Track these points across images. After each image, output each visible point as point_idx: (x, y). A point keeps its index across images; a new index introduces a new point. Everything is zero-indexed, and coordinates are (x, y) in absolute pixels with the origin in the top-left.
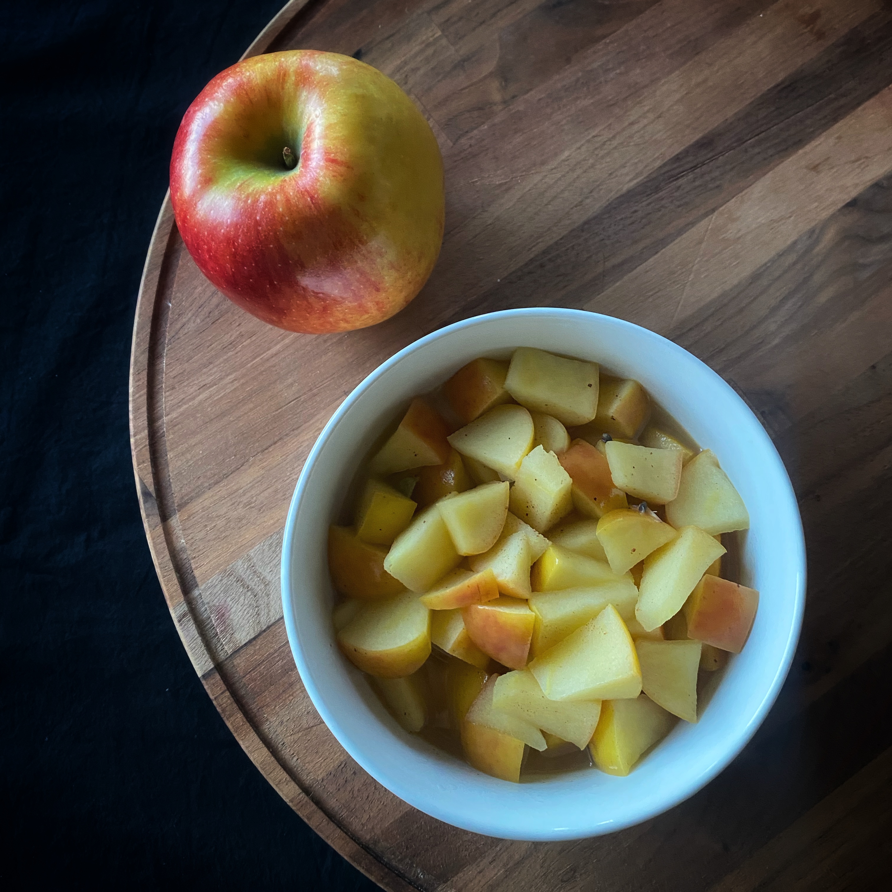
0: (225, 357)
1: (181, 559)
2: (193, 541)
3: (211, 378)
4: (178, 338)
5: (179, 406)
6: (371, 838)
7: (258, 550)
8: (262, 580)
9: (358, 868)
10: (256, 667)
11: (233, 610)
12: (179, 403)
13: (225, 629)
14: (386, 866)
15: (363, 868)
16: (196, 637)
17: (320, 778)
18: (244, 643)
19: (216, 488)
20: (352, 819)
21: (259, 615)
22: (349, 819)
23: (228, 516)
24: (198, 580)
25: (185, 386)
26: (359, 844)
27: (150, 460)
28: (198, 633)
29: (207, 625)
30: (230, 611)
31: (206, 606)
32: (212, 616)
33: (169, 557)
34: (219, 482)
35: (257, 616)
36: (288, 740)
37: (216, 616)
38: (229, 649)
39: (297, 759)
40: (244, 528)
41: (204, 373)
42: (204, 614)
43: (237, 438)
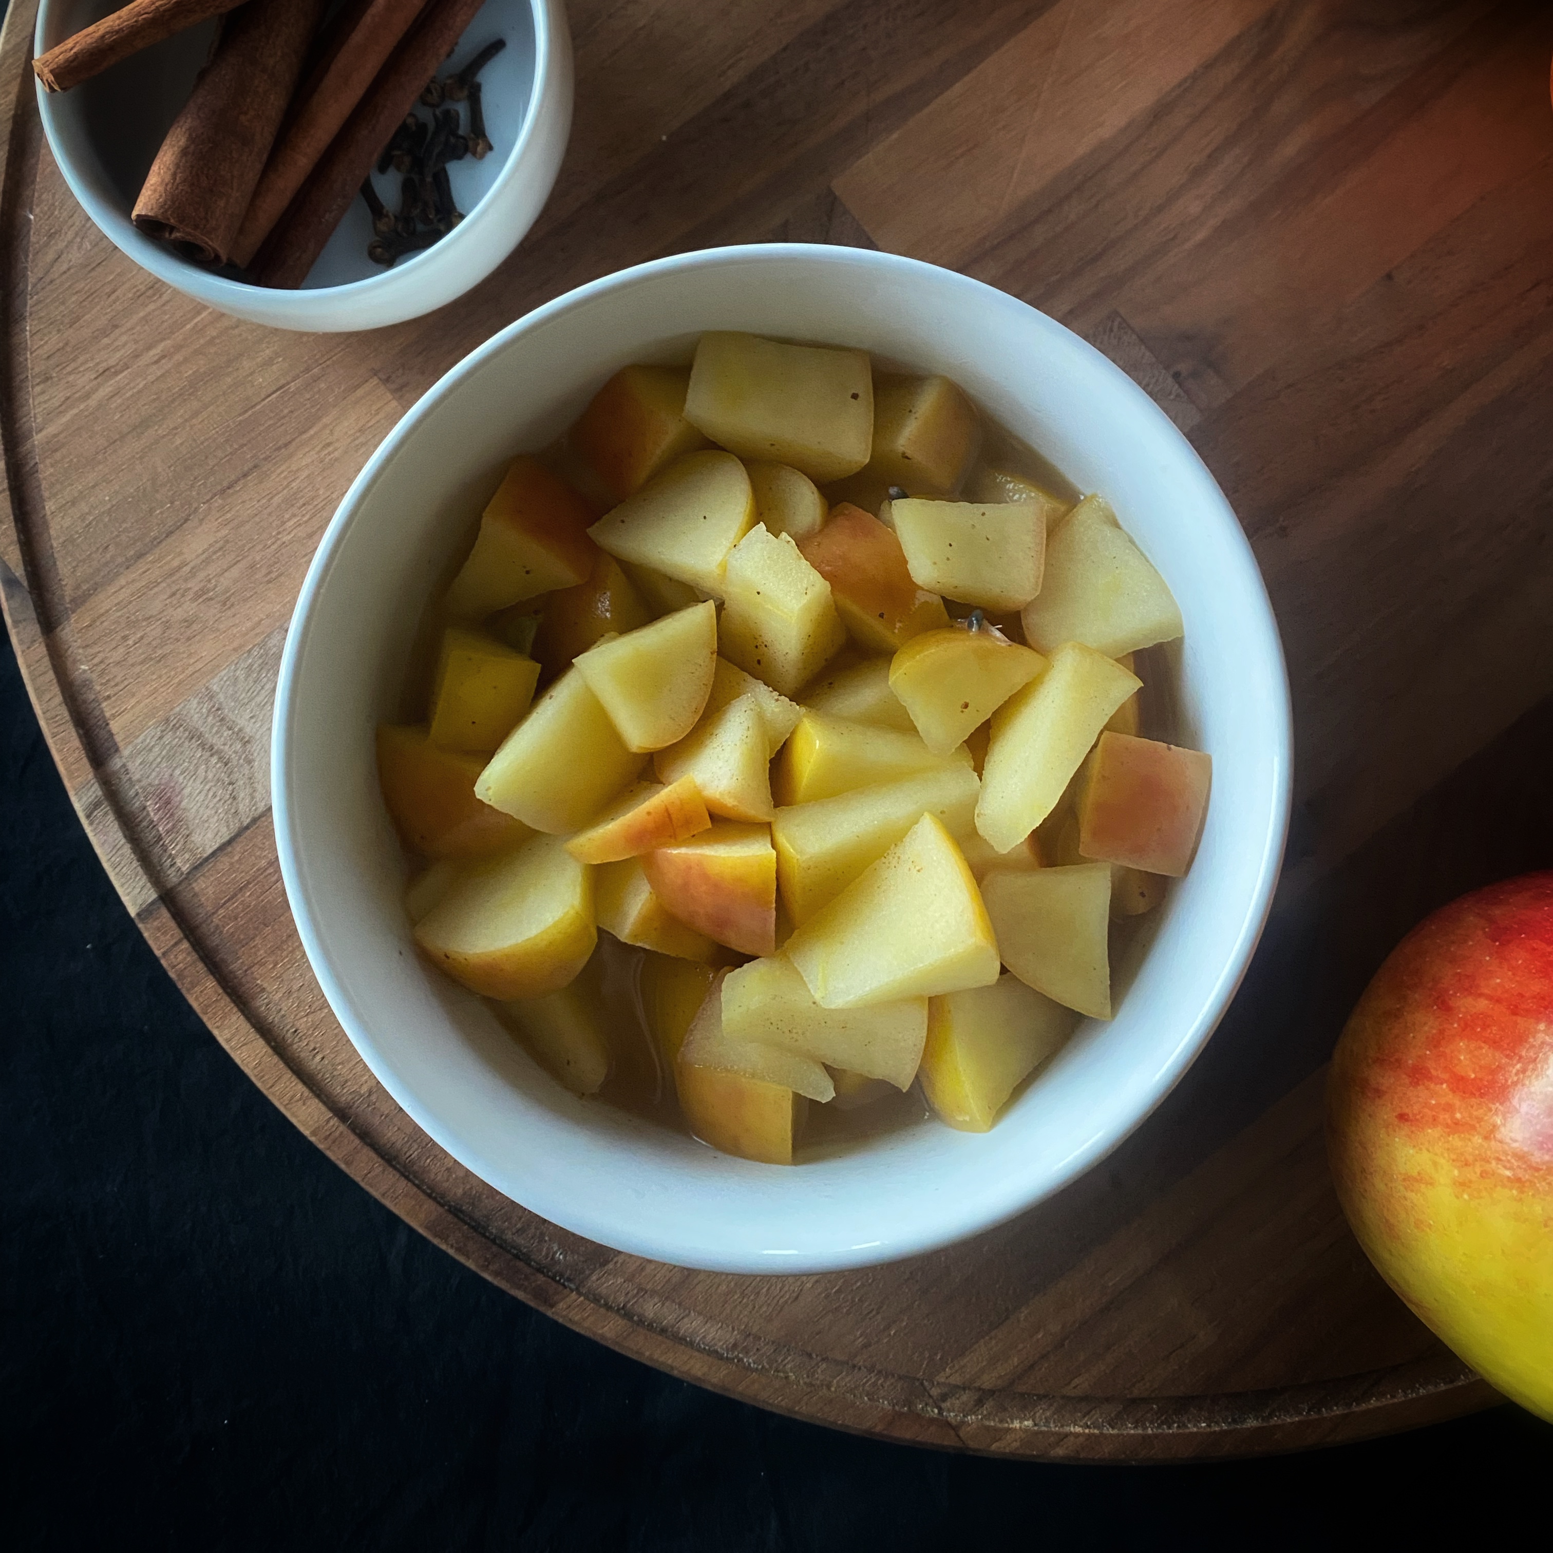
0: (142, 314)
1: (84, 702)
2: (103, 666)
3: (118, 355)
4: (51, 282)
5: (61, 412)
6: (465, 1193)
7: (225, 679)
8: (237, 734)
9: (443, 1247)
10: (235, 895)
11: (187, 791)
12: (61, 405)
13: (174, 826)
14: (493, 1241)
15: (452, 1246)
16: (122, 843)
17: (364, 1089)
18: (210, 851)
19: (142, 566)
20: (428, 1161)
21: (234, 798)
22: (422, 1162)
23: (165, 616)
24: (118, 739)
25: (70, 373)
26: (442, 1206)
27: (12, 517)
28: (125, 837)
29: (141, 821)
30: (180, 793)
31: (137, 787)
32: (148, 803)
33: (61, 698)
34: (145, 554)
35: (231, 800)
36: (302, 1024)
37: (156, 804)
38: (183, 864)
39: (323, 1058)
40: (198, 638)
41: (107, 346)
42: (135, 801)
43: (172, 468)
